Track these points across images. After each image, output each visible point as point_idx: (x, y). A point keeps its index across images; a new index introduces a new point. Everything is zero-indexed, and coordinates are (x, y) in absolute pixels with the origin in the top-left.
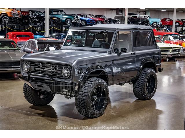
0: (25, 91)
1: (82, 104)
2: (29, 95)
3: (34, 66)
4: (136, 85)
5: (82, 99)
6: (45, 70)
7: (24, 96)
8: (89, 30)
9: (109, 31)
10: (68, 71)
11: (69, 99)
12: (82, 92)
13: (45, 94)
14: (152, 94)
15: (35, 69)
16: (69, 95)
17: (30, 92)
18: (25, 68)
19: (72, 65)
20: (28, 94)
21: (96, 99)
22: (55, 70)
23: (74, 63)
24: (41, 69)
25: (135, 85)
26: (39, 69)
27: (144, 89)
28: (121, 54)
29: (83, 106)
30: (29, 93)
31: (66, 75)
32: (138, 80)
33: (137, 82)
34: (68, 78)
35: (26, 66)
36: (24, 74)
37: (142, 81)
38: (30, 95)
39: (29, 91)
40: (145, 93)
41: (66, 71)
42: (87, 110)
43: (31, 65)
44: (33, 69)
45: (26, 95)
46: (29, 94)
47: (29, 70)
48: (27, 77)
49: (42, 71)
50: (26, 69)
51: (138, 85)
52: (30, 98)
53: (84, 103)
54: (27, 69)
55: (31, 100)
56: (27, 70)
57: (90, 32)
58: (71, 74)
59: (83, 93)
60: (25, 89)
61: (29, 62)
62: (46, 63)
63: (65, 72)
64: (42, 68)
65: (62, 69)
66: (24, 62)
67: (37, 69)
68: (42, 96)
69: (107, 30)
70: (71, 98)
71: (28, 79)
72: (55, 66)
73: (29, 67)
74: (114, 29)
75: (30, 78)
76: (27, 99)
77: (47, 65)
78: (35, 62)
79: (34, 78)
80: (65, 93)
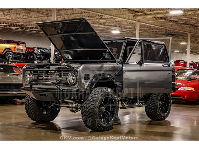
0: (27, 105)
1: (89, 114)
3: (37, 74)
5: (89, 109)
6: (49, 78)
7: (26, 111)
9: (118, 41)
10: (74, 78)
11: (74, 113)
12: (89, 100)
14: (166, 114)
15: (38, 78)
16: (74, 108)
18: (27, 78)
19: (79, 70)
22: (60, 77)
23: (80, 68)
24: (45, 78)
26: (42, 77)
27: (157, 108)
30: (30, 106)
31: (72, 81)
32: (151, 98)
34: (74, 84)
35: (28, 76)
36: (26, 85)
37: (155, 98)
39: (30, 105)
40: (158, 112)
41: (72, 77)
42: (94, 121)
43: (34, 74)
44: (36, 78)
46: (30, 108)
47: (31, 80)
49: (45, 80)
50: (28, 79)
51: (151, 102)
52: (32, 112)
53: (92, 112)
54: (30, 79)
55: (33, 115)
56: (29, 81)
58: (77, 80)
61: (32, 72)
62: (50, 71)
64: (46, 76)
65: (67, 75)
66: (26, 72)
67: (40, 78)
68: (45, 112)
69: (116, 40)
70: (77, 112)
71: (30, 89)
72: (60, 73)
73: (32, 76)
74: (124, 39)
75: (33, 89)
76: (28, 115)
77: (51, 73)
78: (38, 70)
79: (37, 88)
80: (70, 105)
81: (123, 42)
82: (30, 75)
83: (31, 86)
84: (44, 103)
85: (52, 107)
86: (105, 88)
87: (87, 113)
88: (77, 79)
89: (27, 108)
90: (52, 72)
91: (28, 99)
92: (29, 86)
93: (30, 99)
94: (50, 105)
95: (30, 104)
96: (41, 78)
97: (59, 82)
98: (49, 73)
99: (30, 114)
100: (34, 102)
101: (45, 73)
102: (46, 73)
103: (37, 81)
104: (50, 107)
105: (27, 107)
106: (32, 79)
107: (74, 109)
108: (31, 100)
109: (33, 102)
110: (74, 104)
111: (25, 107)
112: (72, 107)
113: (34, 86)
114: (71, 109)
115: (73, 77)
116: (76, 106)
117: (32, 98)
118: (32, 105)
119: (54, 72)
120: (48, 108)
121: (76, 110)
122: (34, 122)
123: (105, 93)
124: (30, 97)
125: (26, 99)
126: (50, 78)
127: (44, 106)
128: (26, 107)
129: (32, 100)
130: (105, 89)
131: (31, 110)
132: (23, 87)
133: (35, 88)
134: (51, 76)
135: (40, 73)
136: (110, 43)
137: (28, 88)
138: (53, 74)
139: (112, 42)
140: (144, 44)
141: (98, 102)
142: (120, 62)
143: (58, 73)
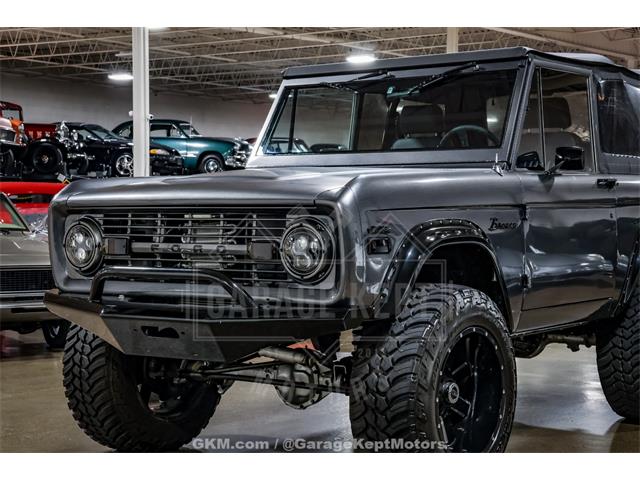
0: (74, 376)
1: (390, 422)
2: (93, 393)
3: (124, 231)
4: (614, 346)
5: (390, 395)
6: (182, 246)
7: (67, 400)
8: (385, 71)
9: (489, 68)
10: (314, 245)
11: (303, 408)
12: (388, 354)
13: (173, 389)
15: (129, 250)
16: (301, 385)
17: (97, 375)
18: (75, 250)
19: (339, 205)
20: (86, 387)
21: (454, 397)
22: (240, 242)
23: (348, 198)
24: (163, 246)
26: (149, 245)
28: (558, 180)
30: (91, 381)
31: (309, 262)
32: (627, 322)
33: (619, 331)
34: (316, 277)
35: (80, 238)
36: (68, 280)
38: (100, 393)
39: (91, 374)
41: (306, 243)
43: (107, 231)
44: (119, 248)
45: (78, 394)
46: (91, 387)
47: (96, 257)
48: (87, 293)
49: (164, 255)
50: (82, 255)
51: (627, 343)
52: (99, 408)
54: (88, 252)
55: (102, 422)
56: (86, 261)
57: (391, 81)
58: (329, 256)
59: (394, 363)
60: (75, 364)
61: (99, 217)
62: (188, 212)
63: (300, 247)
64: (167, 240)
65: (280, 233)
66: (71, 218)
67: (137, 246)
68: (155, 401)
69: (479, 62)
70: (314, 402)
71: (93, 298)
72: (239, 224)
73: (98, 239)
74: (520, 55)
75: (104, 298)
76: (80, 420)
77: (195, 221)
78: (129, 211)
79: (126, 296)
80: (284, 374)
81: (514, 72)
82: (87, 235)
83: (98, 287)
84: (152, 365)
85: (190, 379)
86: (461, 292)
87: (381, 418)
88: (332, 253)
89: (76, 388)
90: (195, 216)
91: (79, 346)
92: (88, 288)
93: (87, 349)
94: (181, 372)
95: (91, 369)
96: (145, 246)
97: (237, 266)
98: (187, 222)
99: (89, 416)
100: (107, 358)
101: (162, 222)
102: (169, 223)
103: (125, 263)
104: (183, 380)
105: (77, 382)
106: (101, 254)
107: (302, 392)
108: (93, 350)
109: (102, 361)
110: (303, 368)
111: (67, 386)
112: (293, 384)
113: (109, 288)
114: (285, 389)
115: (310, 240)
116: (311, 377)
117: (98, 342)
119: (208, 216)
120: (173, 385)
121: (309, 397)
123: (460, 313)
124: (90, 338)
125: (68, 345)
126: (191, 246)
127: (153, 375)
128: (72, 382)
129: (101, 350)
130: (459, 297)
131: (93, 399)
132: (55, 292)
133: (117, 295)
134: (195, 239)
135: (139, 222)
136: (449, 76)
137: (82, 296)
138: (203, 226)
139: (458, 70)
140: (594, 79)
141: (433, 362)
142: (509, 165)
143: (229, 222)
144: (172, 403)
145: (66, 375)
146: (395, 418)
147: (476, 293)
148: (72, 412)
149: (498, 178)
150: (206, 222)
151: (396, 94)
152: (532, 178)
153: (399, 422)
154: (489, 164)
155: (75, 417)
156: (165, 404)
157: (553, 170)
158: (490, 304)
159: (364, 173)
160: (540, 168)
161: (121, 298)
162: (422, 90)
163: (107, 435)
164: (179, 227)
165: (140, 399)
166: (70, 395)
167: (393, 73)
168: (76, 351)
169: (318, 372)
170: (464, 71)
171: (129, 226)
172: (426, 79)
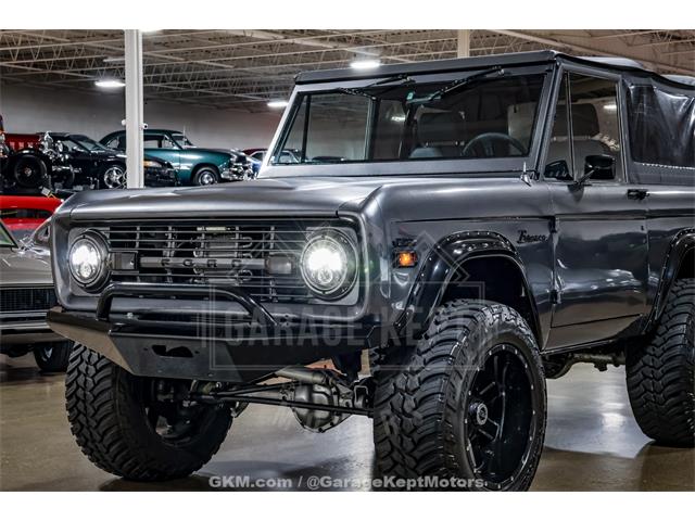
0: (78, 399)
1: (416, 445)
2: (98, 417)
3: (132, 245)
4: (645, 365)
6: (194, 261)
8: (404, 75)
9: (515, 72)
11: (321, 431)
13: (183, 413)
15: (138, 265)
16: (321, 407)
19: (363, 216)
20: (91, 411)
21: (482, 419)
22: (257, 256)
23: (372, 209)
24: (172, 261)
25: (641, 363)
26: (159, 260)
28: (587, 191)
29: (423, 458)
30: (96, 405)
31: (331, 276)
32: (658, 340)
33: (650, 350)
34: (339, 292)
36: (72, 297)
37: (679, 340)
38: (105, 417)
39: (95, 398)
43: (113, 245)
44: (127, 264)
45: (82, 418)
46: (96, 411)
47: (101, 272)
48: (93, 311)
49: (175, 270)
52: (105, 433)
53: (433, 435)
54: (93, 268)
55: (108, 448)
57: (412, 87)
59: (421, 383)
60: (78, 386)
61: (105, 231)
62: (201, 224)
64: (178, 255)
65: (301, 246)
66: (74, 231)
67: (146, 261)
68: (162, 426)
69: (504, 66)
70: (333, 425)
71: (100, 316)
72: (255, 236)
73: (104, 254)
74: (547, 58)
75: (111, 316)
76: (84, 446)
77: (208, 234)
78: (136, 223)
79: (135, 313)
80: (303, 396)
81: (541, 77)
82: (92, 249)
83: (106, 305)
84: (161, 386)
85: (201, 402)
86: (489, 307)
87: (408, 440)
88: (355, 267)
89: (80, 413)
90: (209, 229)
91: (83, 367)
92: (94, 306)
93: (92, 370)
94: (192, 394)
95: (96, 392)
96: (154, 261)
97: (253, 281)
98: (200, 235)
99: (94, 441)
100: (114, 381)
101: (173, 235)
102: (180, 236)
103: (133, 278)
104: (194, 403)
105: (81, 405)
106: (107, 269)
107: (321, 414)
108: (97, 371)
109: (108, 383)
110: (323, 389)
111: (70, 410)
112: (311, 406)
113: (117, 305)
114: (304, 412)
116: (330, 398)
117: (103, 362)
118: (106, 396)
119: (222, 229)
121: (329, 420)
122: (112, 476)
123: (490, 329)
124: (95, 358)
125: (71, 366)
126: (205, 261)
127: (161, 398)
128: (75, 406)
129: (107, 371)
131: (99, 423)
132: (58, 310)
133: (125, 313)
134: (207, 253)
135: (148, 236)
136: (473, 81)
137: (88, 314)
138: (218, 240)
139: (483, 74)
140: (624, 84)
141: (461, 382)
142: (538, 175)
143: (244, 235)
144: (181, 428)
145: (69, 398)
146: (421, 441)
147: (505, 309)
148: (75, 437)
149: (526, 188)
150: (220, 234)
151: (418, 100)
152: (562, 188)
153: (426, 445)
154: (516, 173)
155: (79, 443)
156: (173, 428)
157: (583, 180)
158: (520, 321)
159: (388, 183)
160: (569, 178)
161: (130, 316)
162: (444, 96)
163: (113, 462)
164: (191, 241)
165: (147, 423)
166: (73, 420)
167: (413, 78)
168: (80, 373)
169: (338, 393)
170: (488, 76)
171: (137, 241)
172: (449, 84)
